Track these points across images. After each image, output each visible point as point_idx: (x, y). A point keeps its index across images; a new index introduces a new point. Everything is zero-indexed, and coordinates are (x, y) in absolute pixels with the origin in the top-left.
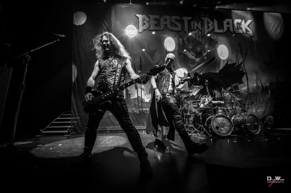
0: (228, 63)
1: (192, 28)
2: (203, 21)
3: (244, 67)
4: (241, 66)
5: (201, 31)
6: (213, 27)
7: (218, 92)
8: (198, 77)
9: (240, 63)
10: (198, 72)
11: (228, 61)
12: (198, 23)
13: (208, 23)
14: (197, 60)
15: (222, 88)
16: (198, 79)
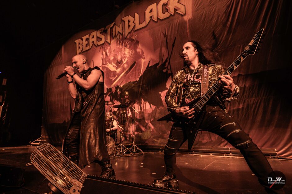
0: (150, 66)
1: (114, 35)
2: (124, 21)
3: (169, 66)
4: (165, 65)
5: (122, 35)
6: (134, 24)
7: (138, 105)
8: (118, 90)
9: (164, 61)
10: (119, 85)
11: (150, 63)
12: (119, 27)
13: (129, 21)
14: (118, 71)
15: (142, 99)
16: (119, 93)
